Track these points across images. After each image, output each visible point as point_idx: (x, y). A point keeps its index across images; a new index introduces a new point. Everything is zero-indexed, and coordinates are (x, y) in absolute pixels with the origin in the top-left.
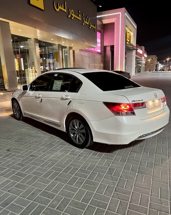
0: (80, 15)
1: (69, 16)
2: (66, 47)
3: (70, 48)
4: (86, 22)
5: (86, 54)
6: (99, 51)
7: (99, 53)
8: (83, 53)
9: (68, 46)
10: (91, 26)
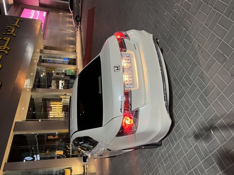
0: (5, 39)
1: (7, 52)
2: (41, 57)
3: (41, 51)
4: (13, 31)
5: (48, 31)
6: (45, 13)
7: (47, 14)
8: (47, 36)
9: (39, 55)
10: (16, 25)
